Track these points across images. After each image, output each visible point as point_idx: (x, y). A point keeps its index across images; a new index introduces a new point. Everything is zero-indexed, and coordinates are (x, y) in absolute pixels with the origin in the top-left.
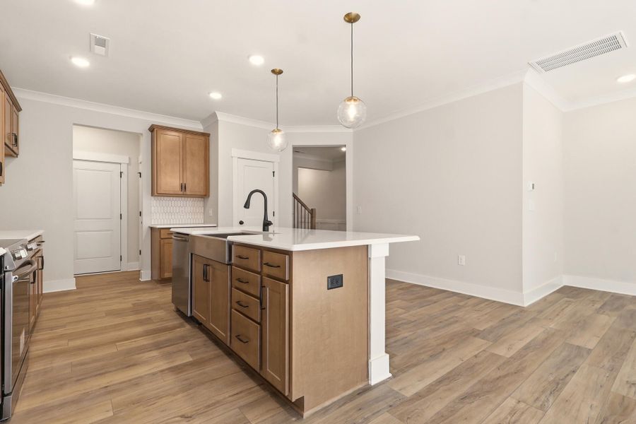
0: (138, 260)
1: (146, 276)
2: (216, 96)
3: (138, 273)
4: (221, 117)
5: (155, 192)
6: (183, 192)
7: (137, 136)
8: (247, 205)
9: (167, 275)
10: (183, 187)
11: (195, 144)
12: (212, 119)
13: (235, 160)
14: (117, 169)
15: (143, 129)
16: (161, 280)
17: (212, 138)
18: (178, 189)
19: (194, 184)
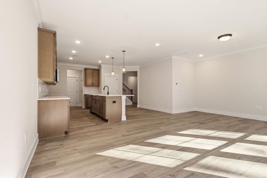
0: (81, 104)
1: (84, 107)
2: (100, 62)
3: (82, 107)
4: (102, 65)
5: (86, 85)
6: (93, 85)
7: (81, 71)
8: (104, 89)
9: (89, 106)
10: (93, 84)
11: (96, 73)
12: (100, 66)
13: (106, 77)
14: (76, 79)
15: (83, 69)
16: (87, 108)
17: (100, 70)
18: (91, 85)
19: (95, 83)
